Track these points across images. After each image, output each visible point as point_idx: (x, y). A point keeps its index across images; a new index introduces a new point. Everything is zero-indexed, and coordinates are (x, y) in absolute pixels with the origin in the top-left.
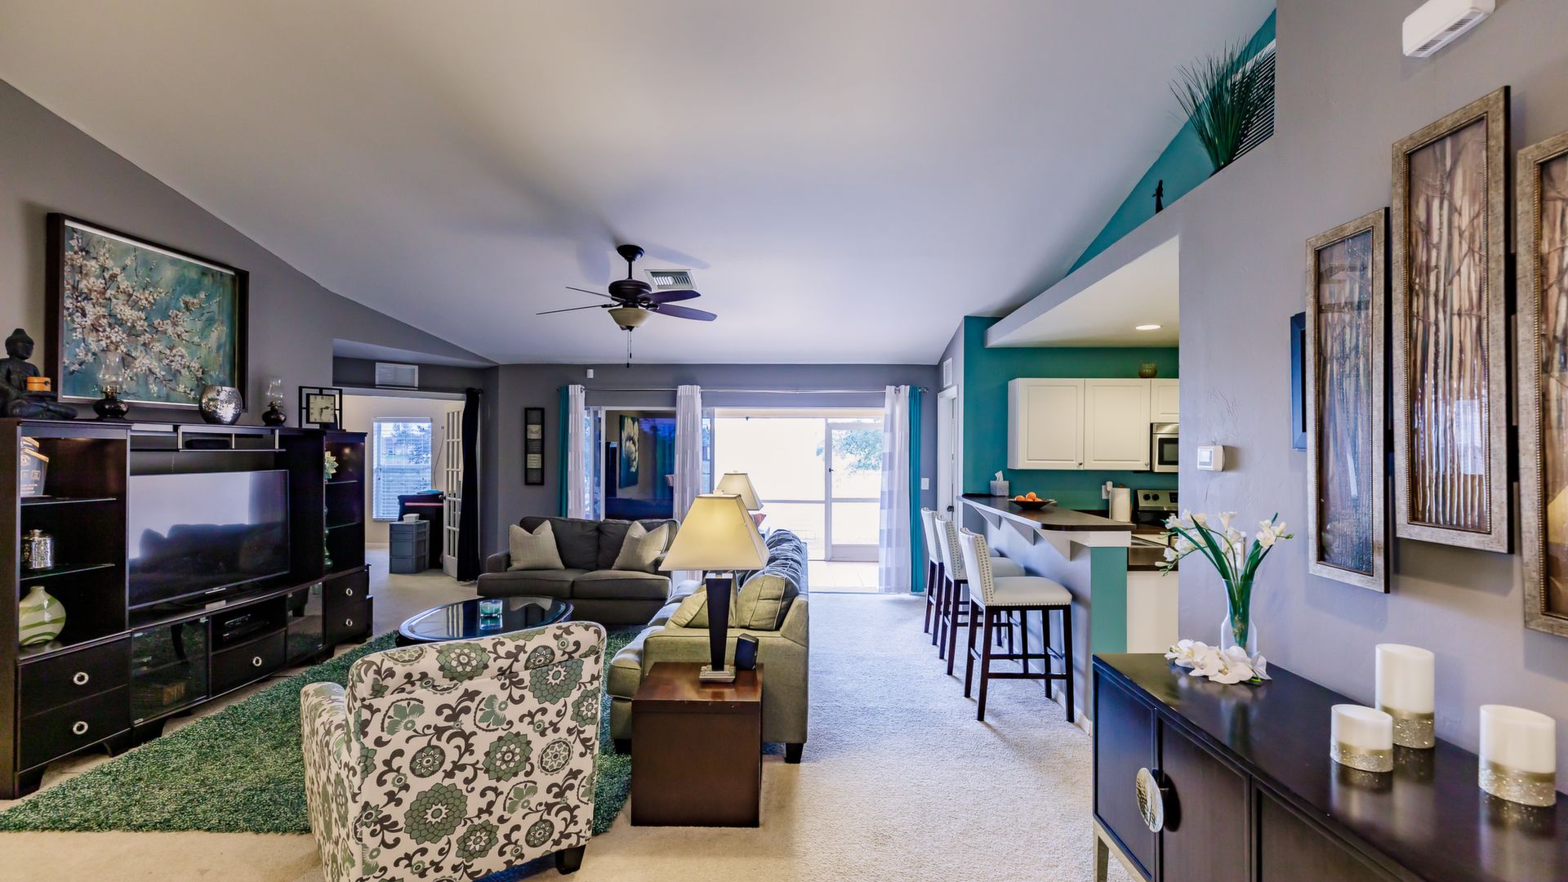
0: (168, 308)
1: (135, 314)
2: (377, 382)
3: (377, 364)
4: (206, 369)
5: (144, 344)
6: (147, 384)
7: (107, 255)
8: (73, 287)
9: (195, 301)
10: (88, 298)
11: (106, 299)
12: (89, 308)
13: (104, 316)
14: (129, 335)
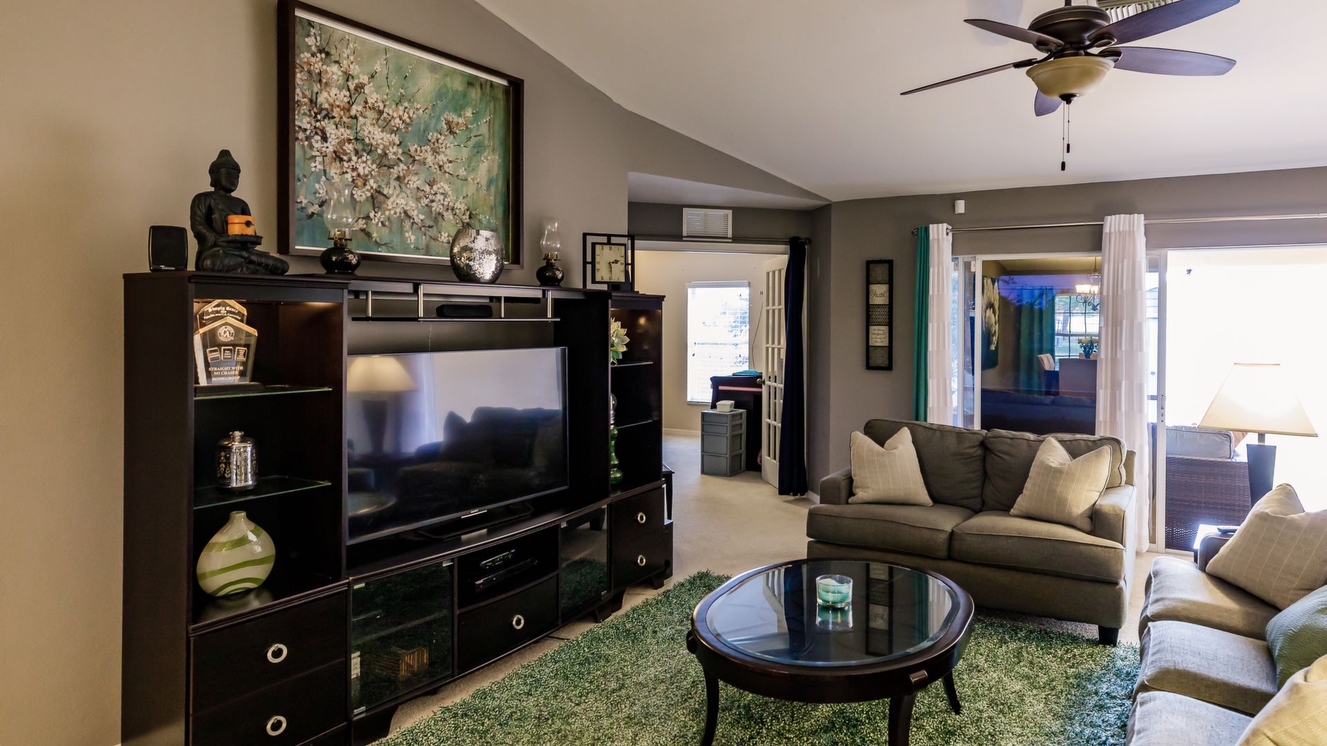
0: (426, 130)
1: (388, 137)
2: (685, 234)
3: (685, 210)
4: (474, 212)
5: (398, 178)
6: (402, 231)
7: (352, 58)
8: (311, 101)
9: (461, 120)
10: (329, 116)
11: (351, 117)
12: (330, 129)
13: (349, 141)
14: (380, 166)
